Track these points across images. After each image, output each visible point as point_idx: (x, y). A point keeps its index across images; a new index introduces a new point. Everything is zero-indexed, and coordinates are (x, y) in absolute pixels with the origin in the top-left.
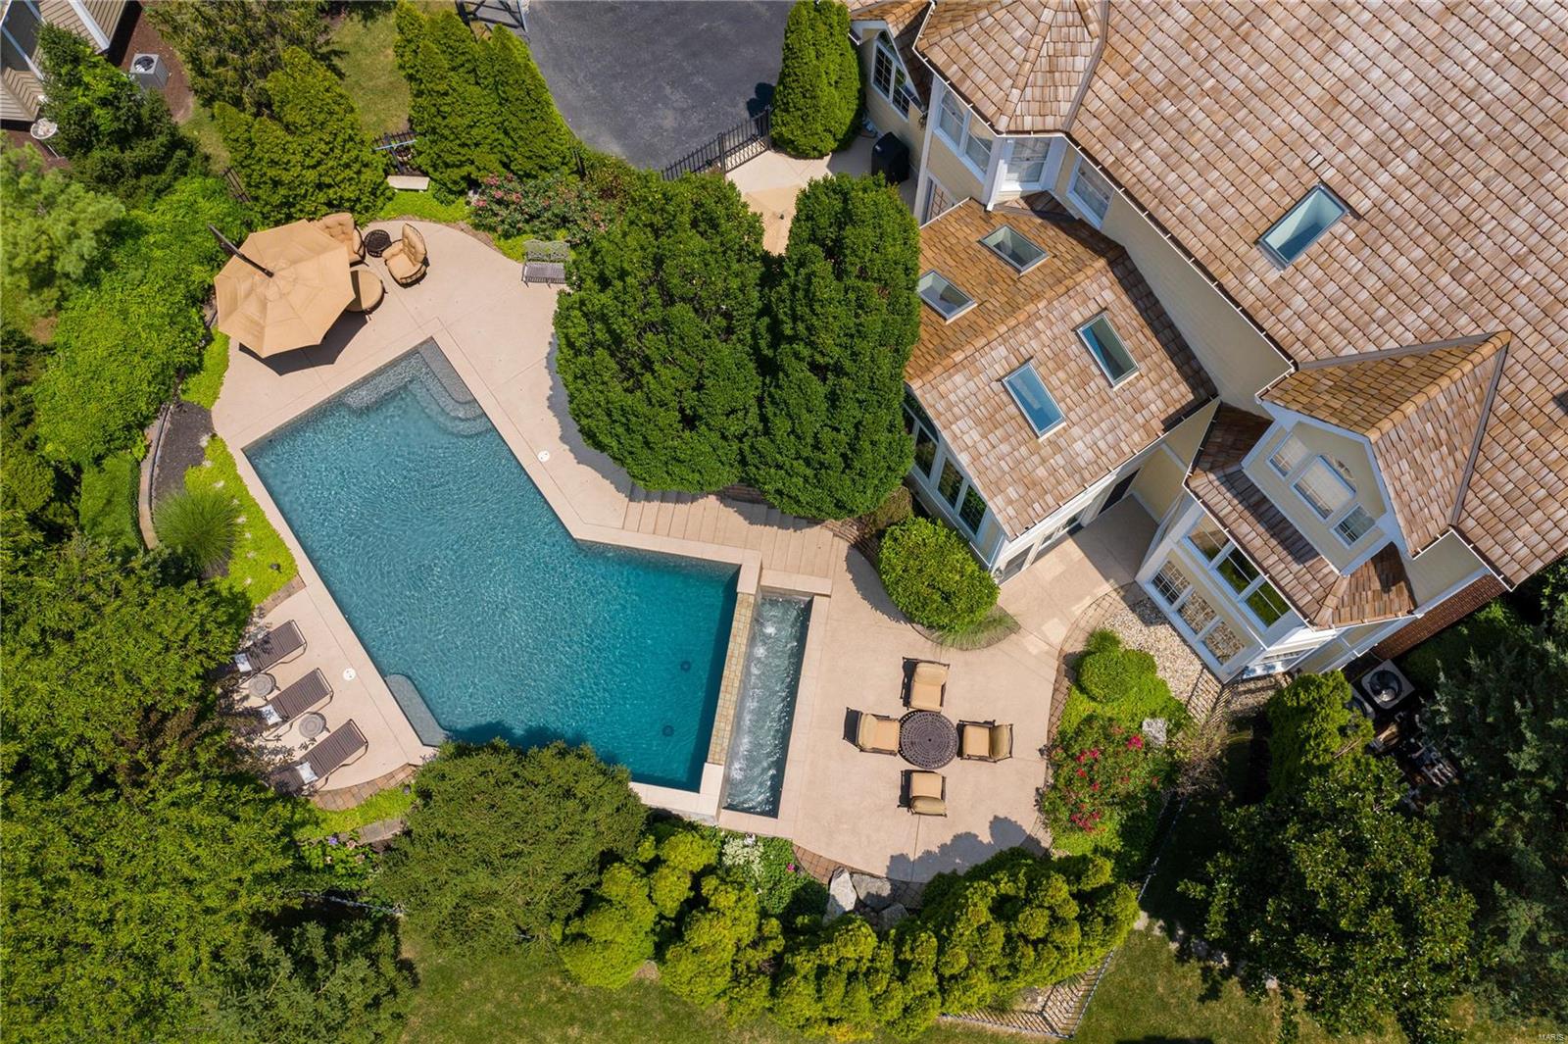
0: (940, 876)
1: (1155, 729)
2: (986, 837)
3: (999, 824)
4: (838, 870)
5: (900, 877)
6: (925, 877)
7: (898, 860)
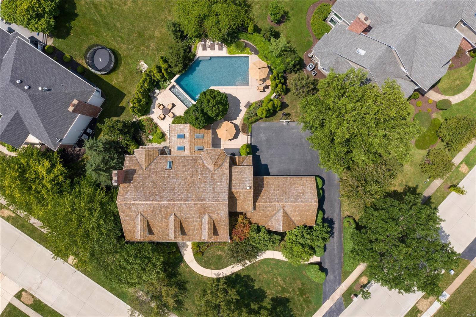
0: (152, 103)
1: (151, 137)
2: (153, 110)
3: (153, 112)
4: (160, 93)
5: (156, 98)
6: (153, 101)
7: (157, 99)
